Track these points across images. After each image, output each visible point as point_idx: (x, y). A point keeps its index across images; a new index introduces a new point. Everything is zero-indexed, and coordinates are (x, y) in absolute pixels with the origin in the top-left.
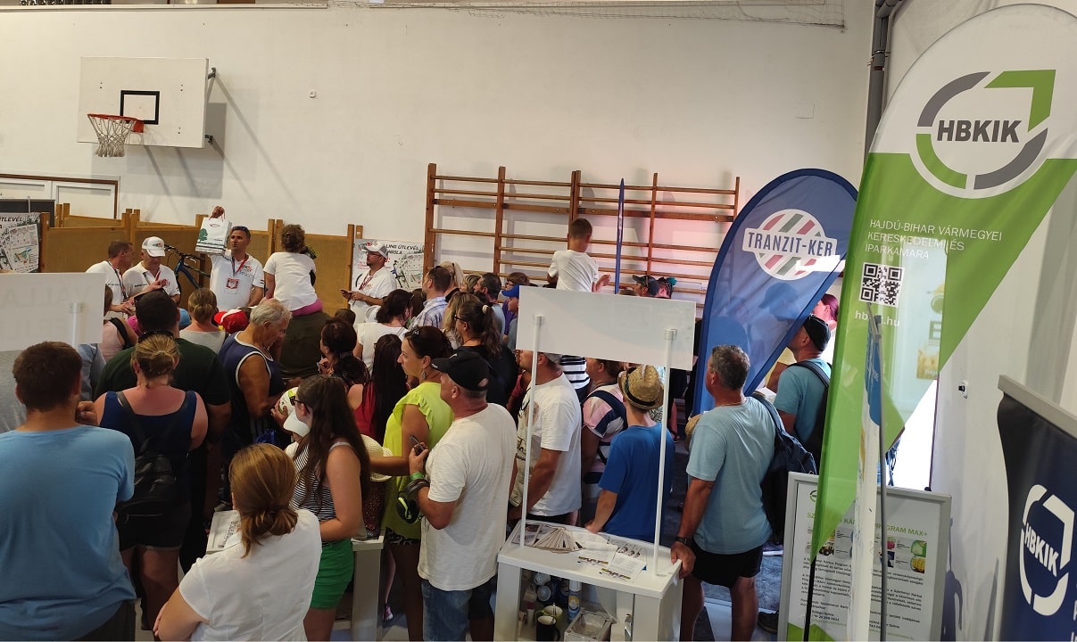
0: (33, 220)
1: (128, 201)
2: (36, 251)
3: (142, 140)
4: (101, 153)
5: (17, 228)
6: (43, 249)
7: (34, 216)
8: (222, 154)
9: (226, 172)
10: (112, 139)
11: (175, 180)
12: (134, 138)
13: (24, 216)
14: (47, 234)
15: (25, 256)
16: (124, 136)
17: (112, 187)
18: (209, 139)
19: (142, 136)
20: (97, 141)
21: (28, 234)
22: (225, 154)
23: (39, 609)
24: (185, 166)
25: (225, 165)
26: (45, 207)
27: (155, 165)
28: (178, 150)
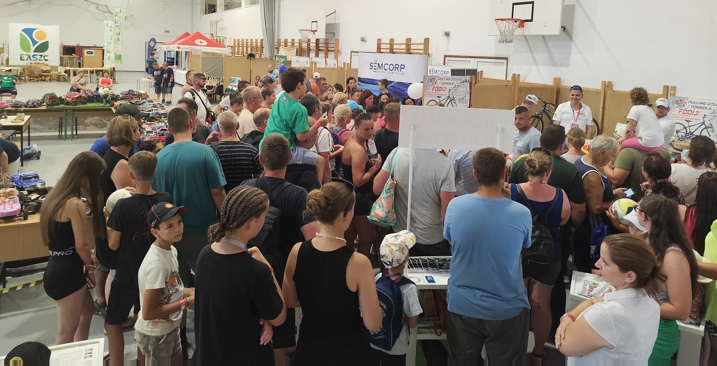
0: (468, 80)
1: (514, 69)
2: (468, 97)
3: (523, 32)
4: (501, 41)
5: (460, 84)
6: (472, 95)
7: (468, 78)
8: (571, 38)
9: (574, 49)
10: (507, 32)
11: (541, 56)
12: (519, 31)
13: (463, 78)
14: (473, 87)
15: (463, 100)
16: (514, 30)
17: (505, 61)
18: (564, 28)
19: (523, 30)
20: (499, 34)
21: (465, 88)
22: (574, 38)
23: (482, 296)
24: (547, 46)
25: (573, 45)
26: (473, 72)
27: (529, 47)
28: (543, 36)
